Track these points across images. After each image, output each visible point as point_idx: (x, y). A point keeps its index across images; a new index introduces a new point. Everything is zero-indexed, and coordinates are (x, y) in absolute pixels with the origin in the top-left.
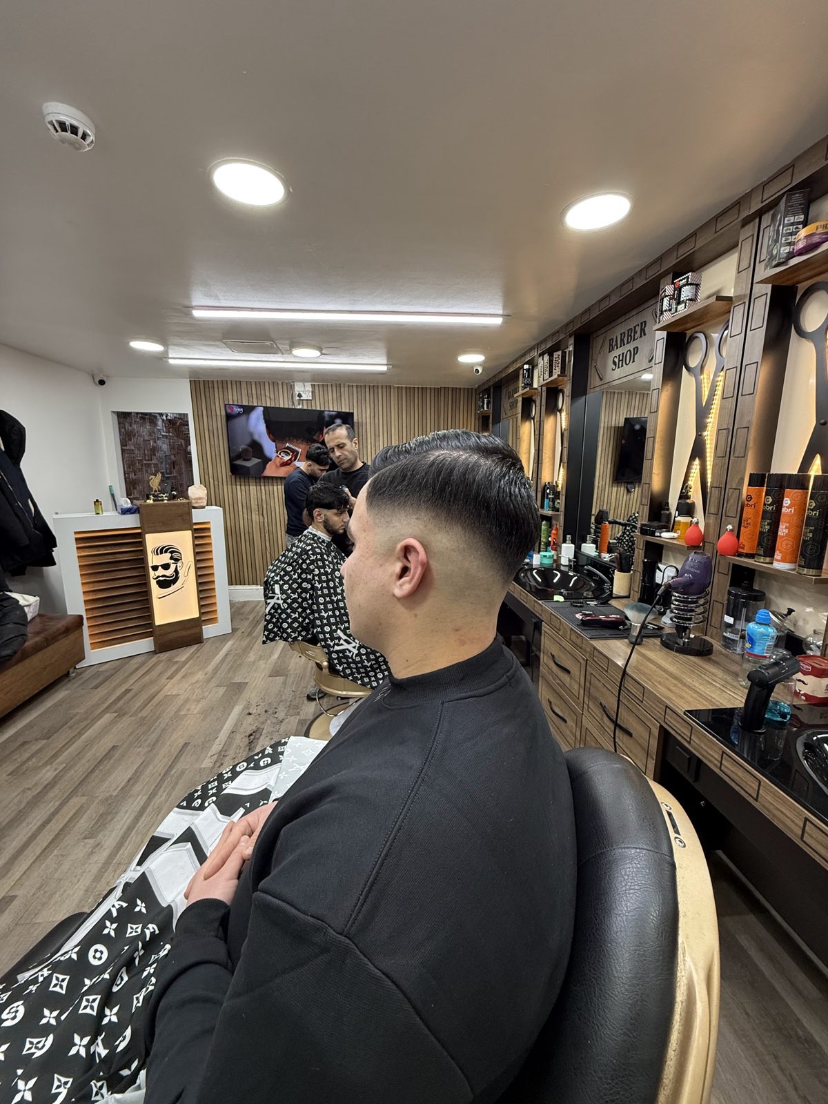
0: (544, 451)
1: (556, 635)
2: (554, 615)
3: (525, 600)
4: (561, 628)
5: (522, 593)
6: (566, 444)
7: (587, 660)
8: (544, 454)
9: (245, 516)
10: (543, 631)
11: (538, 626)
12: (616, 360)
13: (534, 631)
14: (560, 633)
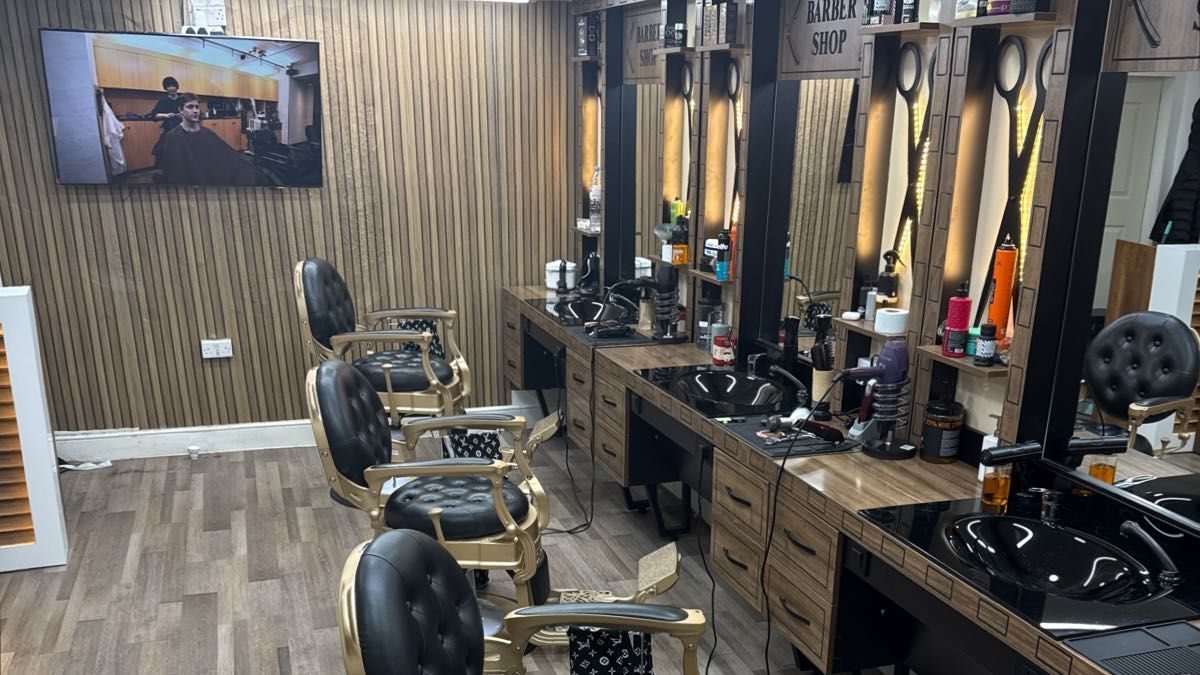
0: (708, 167)
1: (733, 463)
2: (731, 437)
3: (689, 420)
4: (739, 451)
5: (683, 410)
6: (744, 165)
7: (770, 483)
8: (707, 173)
9: (96, 282)
10: (715, 460)
11: (708, 454)
12: (818, 39)
13: (702, 463)
14: (738, 458)
